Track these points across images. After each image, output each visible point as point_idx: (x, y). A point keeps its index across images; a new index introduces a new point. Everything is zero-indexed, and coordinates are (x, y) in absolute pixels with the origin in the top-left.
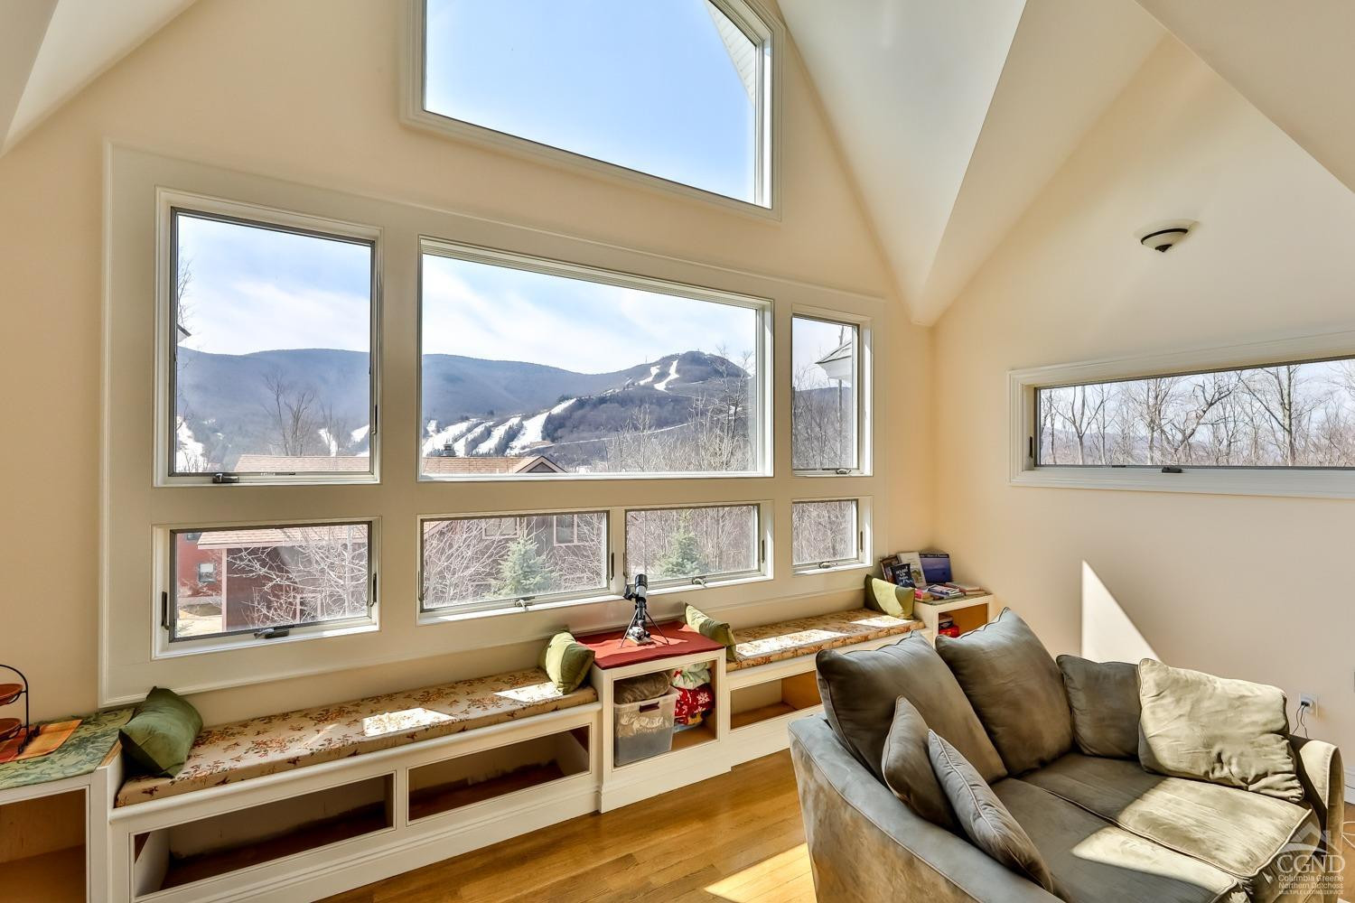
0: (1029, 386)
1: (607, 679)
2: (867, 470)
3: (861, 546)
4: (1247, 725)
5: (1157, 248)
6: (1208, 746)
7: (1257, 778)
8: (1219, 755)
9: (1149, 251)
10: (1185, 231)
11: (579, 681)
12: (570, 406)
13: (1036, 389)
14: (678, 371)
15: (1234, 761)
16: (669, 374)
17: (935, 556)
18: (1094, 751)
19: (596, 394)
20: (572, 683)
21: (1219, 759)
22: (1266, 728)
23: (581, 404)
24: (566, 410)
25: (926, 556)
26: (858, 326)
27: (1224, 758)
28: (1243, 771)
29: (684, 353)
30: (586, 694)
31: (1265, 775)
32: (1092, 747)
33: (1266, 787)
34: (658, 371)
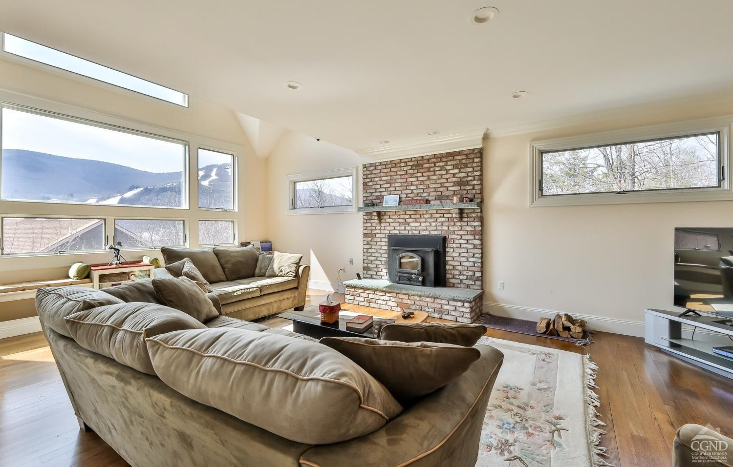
0: (292, 181)
1: (96, 275)
2: (236, 210)
3: (234, 239)
4: (290, 262)
6: (279, 268)
11: (84, 276)
12: (138, 192)
13: (294, 182)
14: (217, 174)
15: (283, 271)
16: (212, 176)
17: (266, 242)
19: (159, 185)
20: (81, 276)
21: (281, 271)
22: (294, 263)
23: (147, 191)
24: (135, 195)
25: (262, 242)
26: (233, 155)
28: (285, 273)
29: (221, 164)
30: (88, 280)
31: (289, 272)
33: (288, 275)
34: (203, 173)
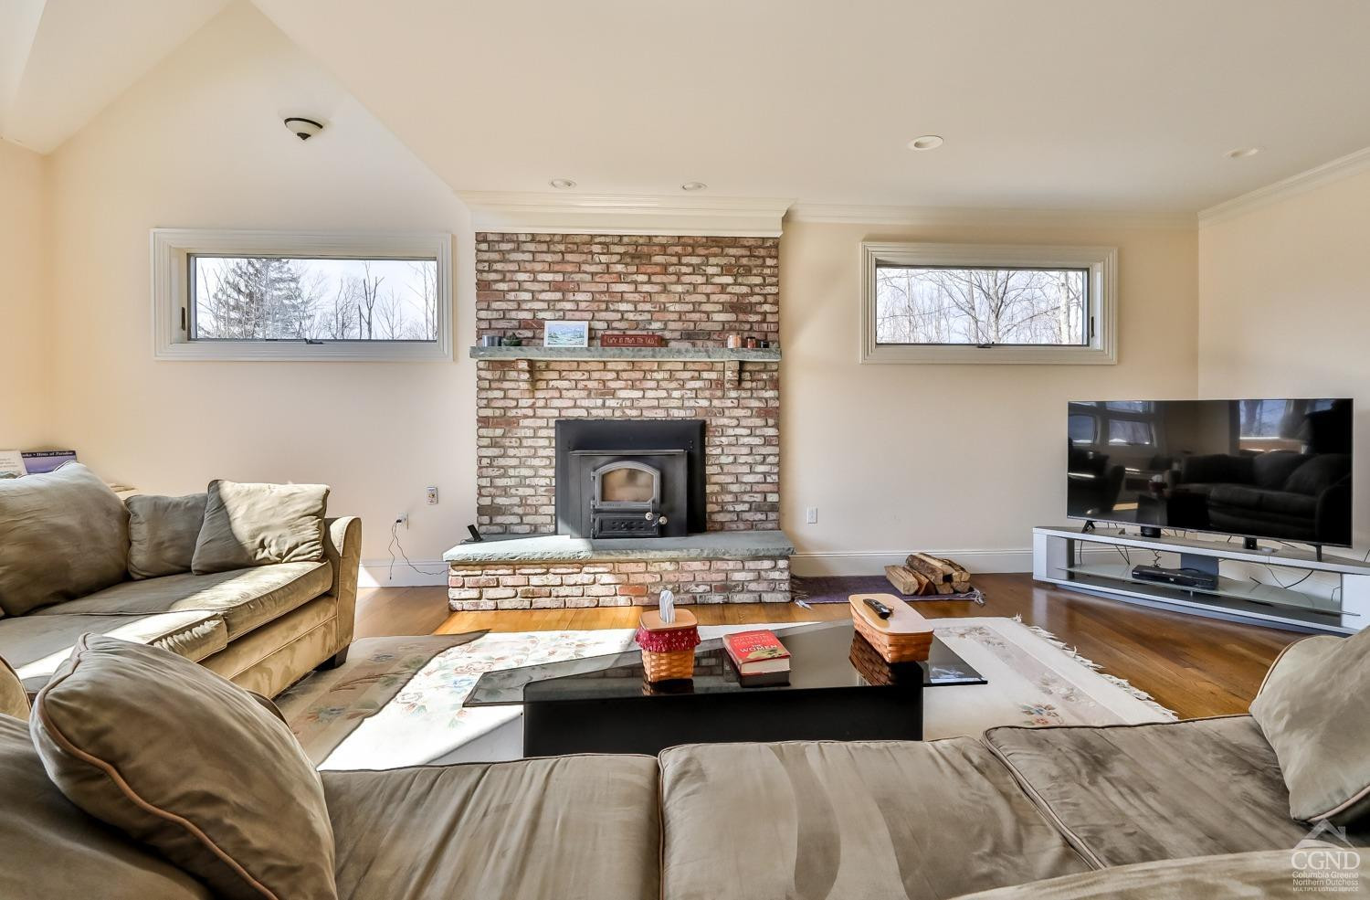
0: (179, 250)
4: (290, 514)
5: (299, 134)
6: (257, 536)
7: (290, 550)
8: (262, 541)
9: (290, 134)
10: (321, 127)
13: (189, 255)
15: (273, 543)
17: (51, 453)
18: (145, 574)
21: (262, 545)
22: (305, 513)
25: (35, 455)
27: (266, 543)
28: (279, 550)
31: (297, 546)
32: (143, 571)
33: (295, 556)
